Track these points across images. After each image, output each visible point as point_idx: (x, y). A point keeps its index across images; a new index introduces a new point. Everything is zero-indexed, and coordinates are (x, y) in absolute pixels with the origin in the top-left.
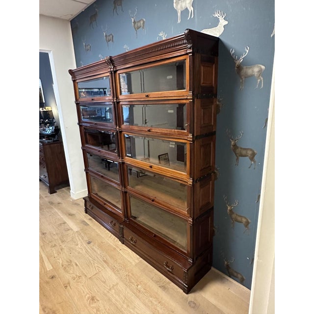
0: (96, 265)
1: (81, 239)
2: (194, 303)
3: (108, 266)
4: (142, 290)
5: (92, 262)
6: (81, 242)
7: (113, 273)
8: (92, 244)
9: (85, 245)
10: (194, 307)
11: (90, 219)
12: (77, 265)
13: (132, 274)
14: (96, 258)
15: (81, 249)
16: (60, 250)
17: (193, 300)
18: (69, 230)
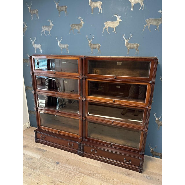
0: (76, 177)
1: (48, 162)
2: (149, 177)
3: (85, 174)
4: (118, 181)
5: (71, 176)
6: (50, 165)
7: (92, 178)
8: (60, 163)
9: (56, 166)
10: (150, 179)
11: (43, 146)
12: (61, 182)
13: (104, 174)
14: (71, 172)
15: (55, 169)
16: (38, 176)
17: (147, 176)
18: (32, 159)
